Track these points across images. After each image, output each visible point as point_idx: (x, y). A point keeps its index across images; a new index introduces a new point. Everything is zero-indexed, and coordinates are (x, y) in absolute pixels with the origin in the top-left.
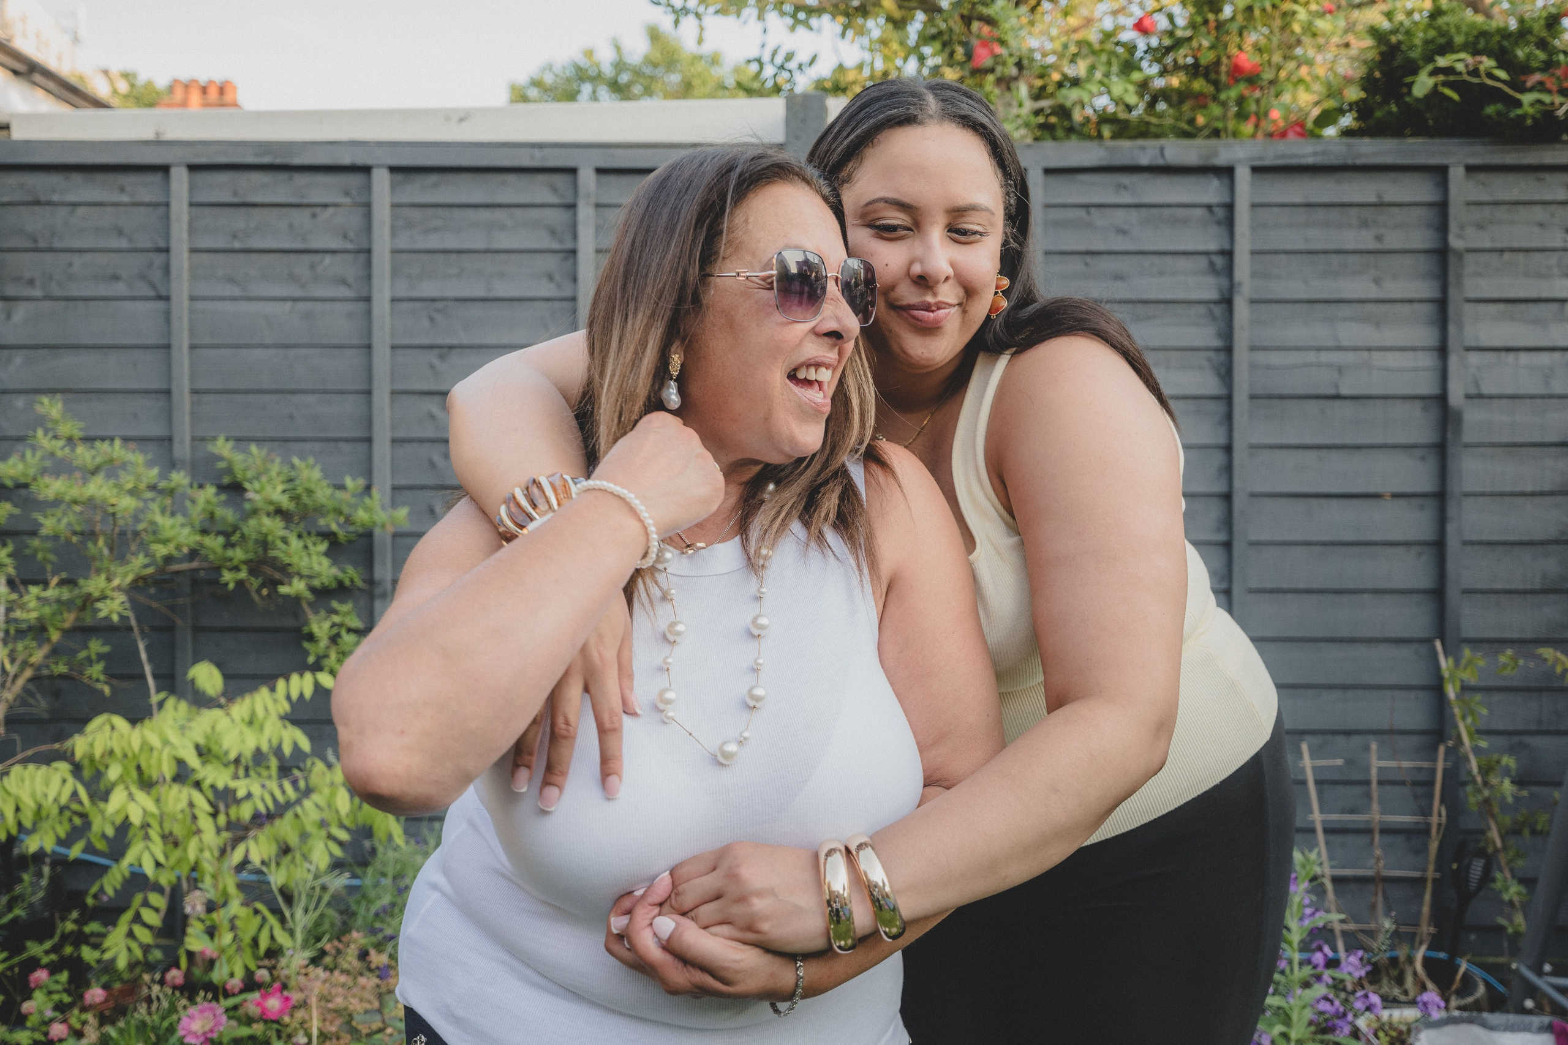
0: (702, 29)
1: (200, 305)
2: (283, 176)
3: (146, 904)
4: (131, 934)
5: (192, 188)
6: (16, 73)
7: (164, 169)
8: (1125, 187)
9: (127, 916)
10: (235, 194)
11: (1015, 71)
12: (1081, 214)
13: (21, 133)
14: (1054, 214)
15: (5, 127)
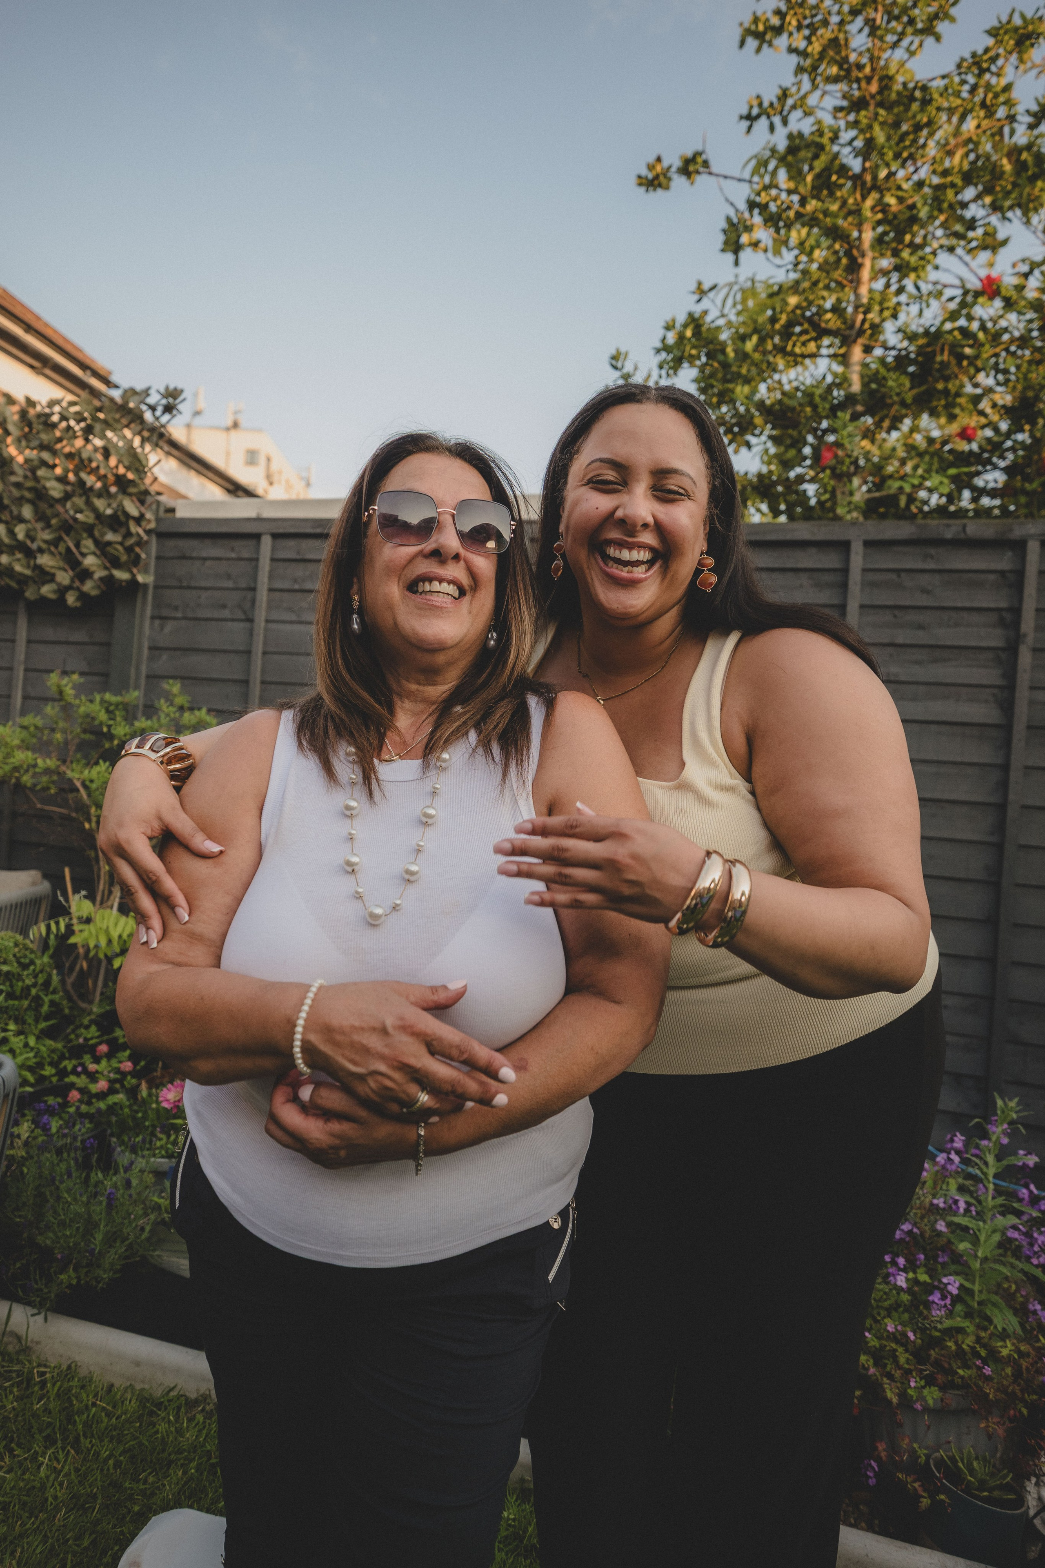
1: (272, 626)
5: (273, 549)
7: (257, 537)
8: (932, 557)
10: (298, 553)
11: (852, 469)
12: (893, 576)
13: (180, 514)
14: (871, 577)
15: (172, 510)
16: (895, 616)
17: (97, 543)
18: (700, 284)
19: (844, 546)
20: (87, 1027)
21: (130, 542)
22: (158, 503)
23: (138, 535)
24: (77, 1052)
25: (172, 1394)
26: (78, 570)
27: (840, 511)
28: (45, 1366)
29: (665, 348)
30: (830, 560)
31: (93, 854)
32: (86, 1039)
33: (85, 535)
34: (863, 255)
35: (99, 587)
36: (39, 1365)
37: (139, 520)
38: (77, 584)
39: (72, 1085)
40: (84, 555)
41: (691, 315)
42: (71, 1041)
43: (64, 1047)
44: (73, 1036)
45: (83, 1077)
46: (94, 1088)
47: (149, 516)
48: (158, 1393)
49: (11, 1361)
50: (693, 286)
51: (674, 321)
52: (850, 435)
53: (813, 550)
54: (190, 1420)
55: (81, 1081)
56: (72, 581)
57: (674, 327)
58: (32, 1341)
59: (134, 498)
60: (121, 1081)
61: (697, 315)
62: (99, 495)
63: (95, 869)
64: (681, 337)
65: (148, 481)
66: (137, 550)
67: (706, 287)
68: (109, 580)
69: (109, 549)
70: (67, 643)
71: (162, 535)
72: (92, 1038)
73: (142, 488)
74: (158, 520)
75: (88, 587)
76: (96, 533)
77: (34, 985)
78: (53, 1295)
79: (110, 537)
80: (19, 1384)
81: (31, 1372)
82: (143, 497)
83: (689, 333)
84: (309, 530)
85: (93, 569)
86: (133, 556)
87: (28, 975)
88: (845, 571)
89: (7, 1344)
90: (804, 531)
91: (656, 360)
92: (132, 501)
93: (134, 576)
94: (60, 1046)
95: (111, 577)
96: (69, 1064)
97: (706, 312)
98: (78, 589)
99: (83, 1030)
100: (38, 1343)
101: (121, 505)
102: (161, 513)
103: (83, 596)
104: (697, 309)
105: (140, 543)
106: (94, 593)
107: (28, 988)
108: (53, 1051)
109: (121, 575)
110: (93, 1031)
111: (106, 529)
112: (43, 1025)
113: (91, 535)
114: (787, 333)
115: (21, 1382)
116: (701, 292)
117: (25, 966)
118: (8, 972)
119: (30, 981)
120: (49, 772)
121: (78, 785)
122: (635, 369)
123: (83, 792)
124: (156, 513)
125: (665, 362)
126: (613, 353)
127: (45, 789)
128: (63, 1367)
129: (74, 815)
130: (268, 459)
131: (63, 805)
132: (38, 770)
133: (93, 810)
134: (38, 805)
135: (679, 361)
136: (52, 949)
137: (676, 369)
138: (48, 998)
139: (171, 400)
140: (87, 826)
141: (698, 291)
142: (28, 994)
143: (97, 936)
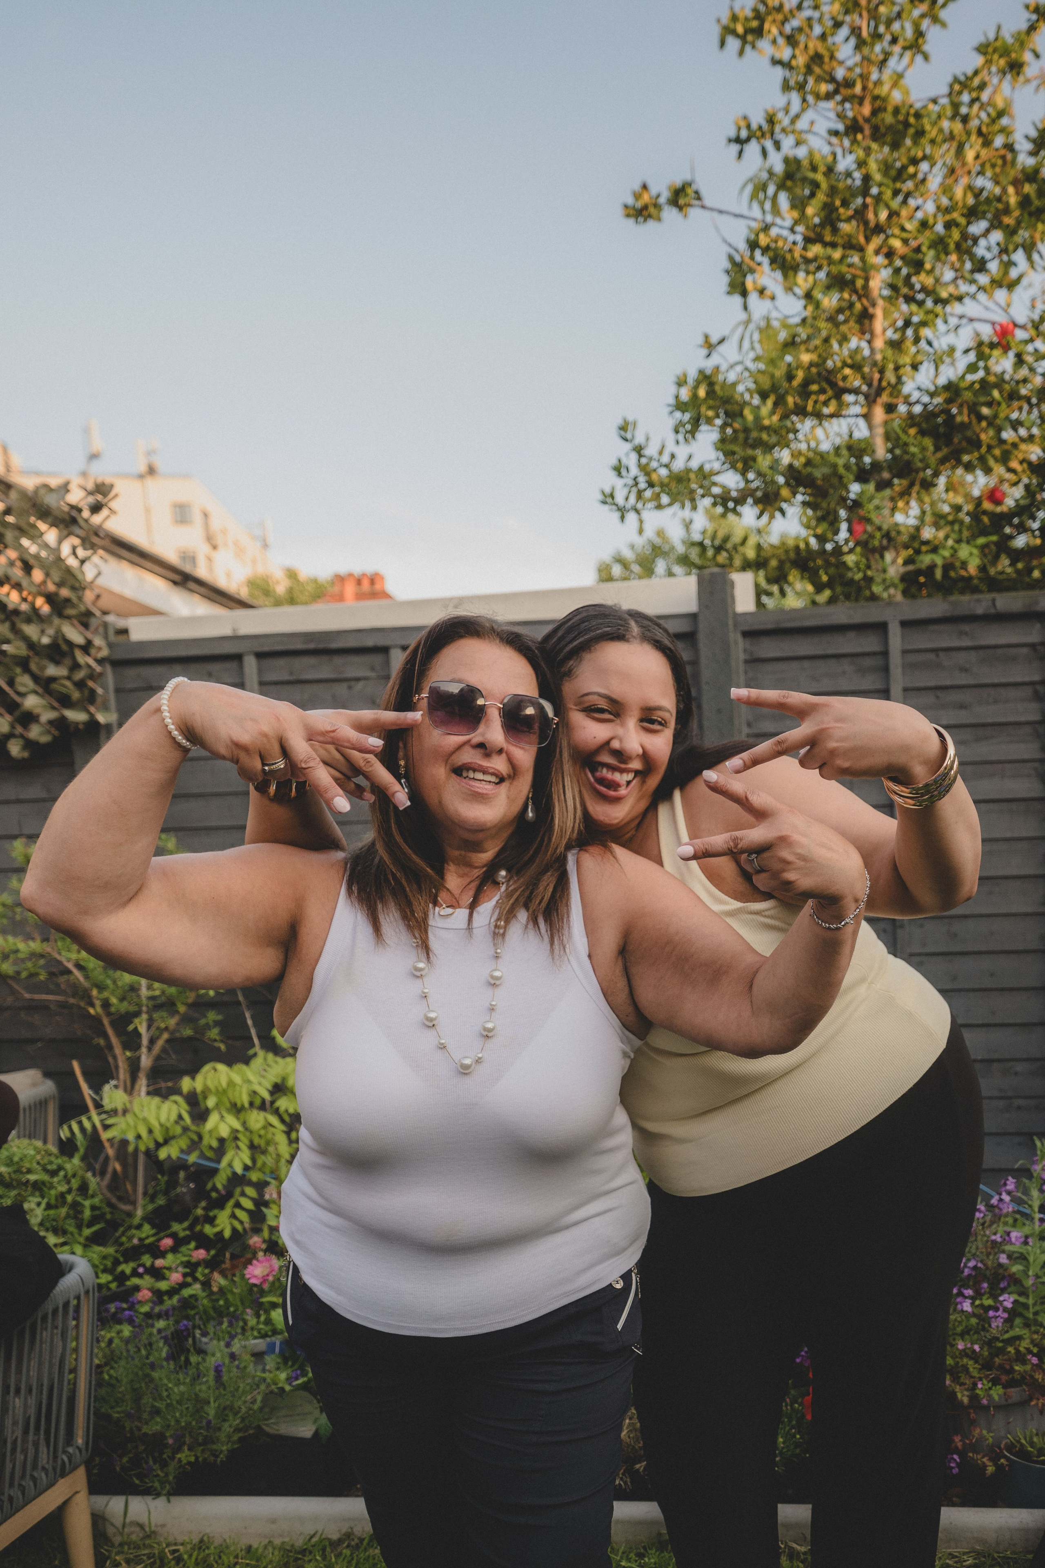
0: (641, 522)
2: (325, 658)
3: (243, 1194)
4: (233, 1216)
5: (260, 671)
6: (175, 583)
7: (238, 658)
8: (966, 634)
9: (231, 1203)
10: (291, 674)
12: (932, 656)
13: (136, 635)
14: (911, 658)
15: (125, 632)
16: (938, 698)
17: (36, 678)
18: (707, 337)
19: (881, 628)
20: (139, 1227)
21: (80, 675)
22: (105, 625)
23: (89, 666)
24: (133, 1254)
25: (314, 1540)
26: (17, 713)
27: (876, 589)
28: (176, 1544)
29: (680, 406)
30: (869, 643)
31: (102, 1042)
32: (141, 1240)
33: (18, 670)
34: (874, 305)
35: (49, 732)
36: (168, 1545)
37: (86, 648)
38: (19, 730)
39: (137, 1288)
40: (22, 695)
41: (701, 372)
42: (122, 1244)
43: (116, 1252)
44: (124, 1239)
45: (147, 1277)
46: (163, 1285)
47: (98, 641)
48: (299, 1543)
49: (137, 1547)
50: (700, 340)
51: (685, 375)
52: (877, 508)
53: (852, 635)
54: (338, 1556)
55: (146, 1281)
56: (13, 727)
57: (686, 382)
58: (156, 1526)
59: (76, 622)
60: (192, 1274)
61: (708, 372)
62: (29, 621)
63: (110, 1059)
64: (695, 396)
65: (89, 596)
66: (91, 684)
67: (714, 340)
68: (61, 724)
69: (54, 686)
70: (19, 801)
71: (117, 664)
72: (147, 1237)
73: (82, 608)
74: (110, 645)
75: (35, 732)
76: (33, 667)
77: (69, 1191)
78: (170, 1478)
79: (52, 670)
80: (152, 1565)
81: (162, 1552)
82: (85, 619)
83: (702, 393)
84: (300, 646)
85: (36, 711)
86: (86, 692)
87: (59, 1182)
88: (885, 654)
89: (129, 1535)
90: (842, 614)
91: (670, 423)
92: (73, 625)
93: (92, 715)
94: (111, 1250)
95: (63, 719)
96: (127, 1268)
97: (717, 368)
98: (22, 736)
99: (134, 1231)
100: (163, 1526)
101: (59, 631)
102: (112, 637)
103: (29, 744)
104: (709, 365)
105: (92, 676)
106: (45, 739)
107: (62, 1196)
108: (105, 1257)
109: (76, 716)
110: (147, 1229)
111: (45, 662)
112: (87, 1232)
113: (26, 669)
114: (804, 391)
115: (154, 1562)
116: (710, 346)
117: (53, 1173)
118: (36, 1182)
119: (63, 1188)
120: (33, 955)
121: (70, 966)
122: (648, 439)
123: (76, 972)
124: (106, 637)
125: (681, 424)
126: (620, 422)
127: (32, 975)
128: (196, 1540)
129: (72, 1001)
130: (206, 515)
131: (58, 991)
132: (21, 956)
133: (95, 992)
134: (27, 996)
135: (696, 422)
136: (82, 1150)
137: (693, 432)
138: (87, 1203)
139: (99, 497)
140: (92, 1011)
141: (707, 345)
142: (64, 1202)
143: (136, 1127)
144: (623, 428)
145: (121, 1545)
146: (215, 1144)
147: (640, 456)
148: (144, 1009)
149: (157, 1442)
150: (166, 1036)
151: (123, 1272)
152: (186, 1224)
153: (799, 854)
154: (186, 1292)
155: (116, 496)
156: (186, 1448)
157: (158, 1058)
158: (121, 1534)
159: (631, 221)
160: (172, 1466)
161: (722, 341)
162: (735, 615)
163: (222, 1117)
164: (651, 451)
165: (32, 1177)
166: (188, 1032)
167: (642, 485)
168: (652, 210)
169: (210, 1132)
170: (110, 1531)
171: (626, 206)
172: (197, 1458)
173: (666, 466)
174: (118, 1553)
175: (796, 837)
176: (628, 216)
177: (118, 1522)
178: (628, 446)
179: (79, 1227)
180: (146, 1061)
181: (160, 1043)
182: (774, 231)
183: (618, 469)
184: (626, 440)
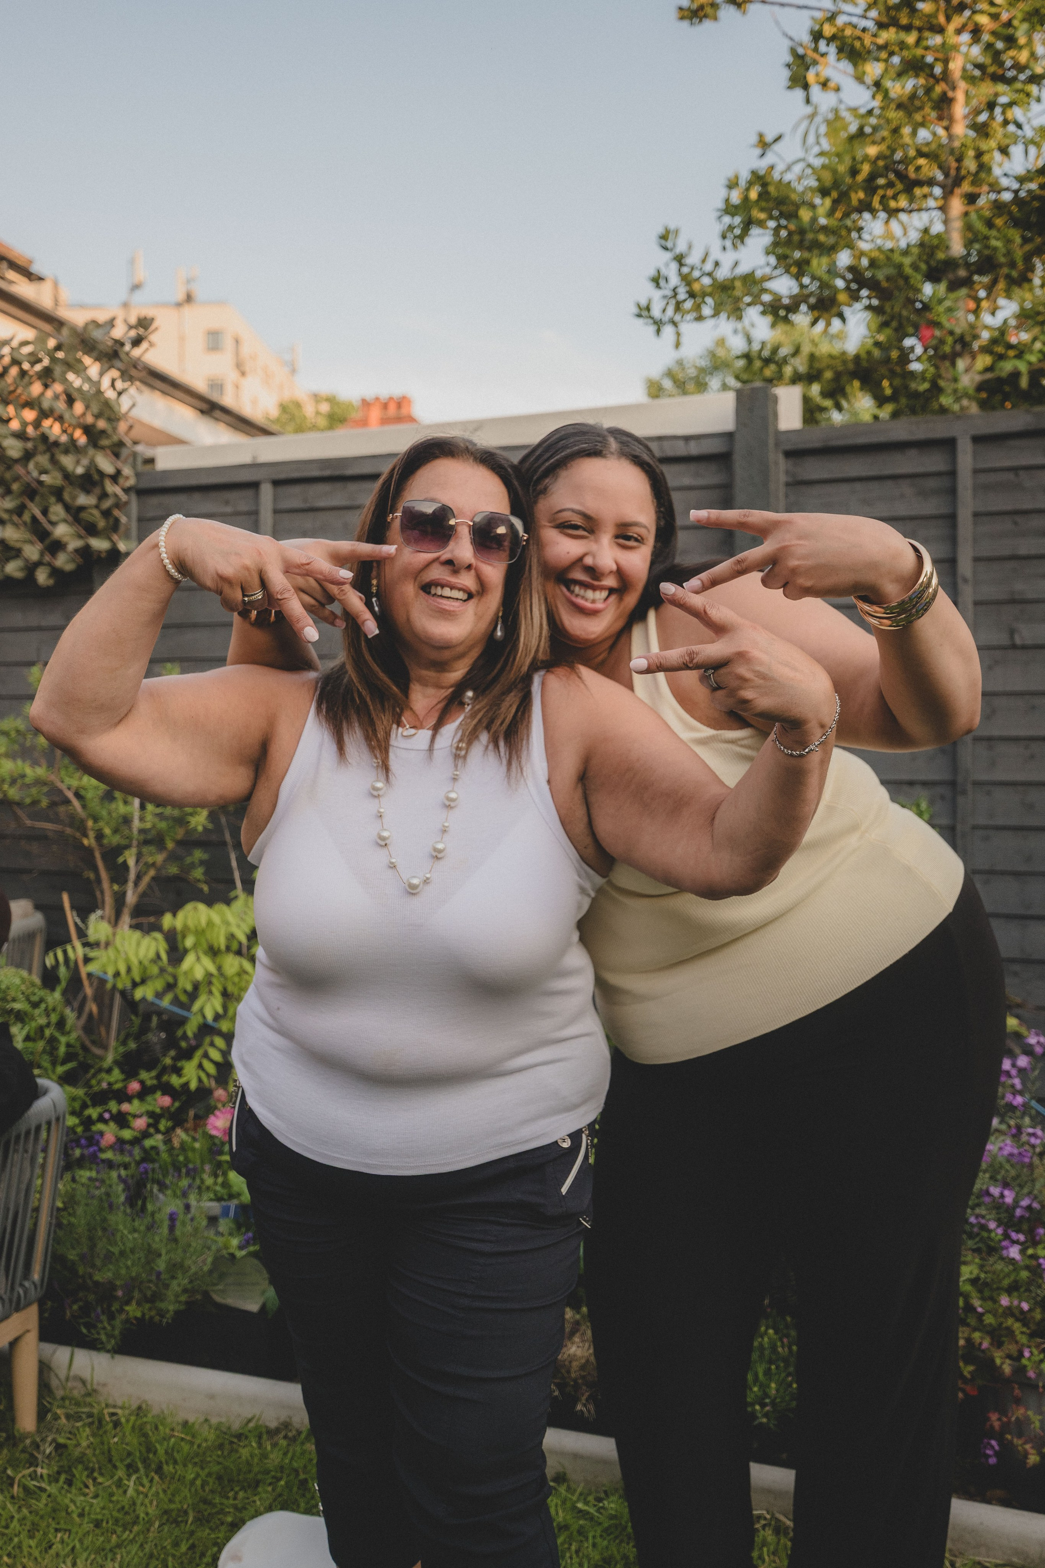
0: (678, 334)
2: (339, 485)
3: (212, 1044)
4: (200, 1066)
5: (275, 499)
6: (202, 412)
7: (254, 486)
9: (199, 1053)
10: (305, 501)
11: (958, 347)
12: (1010, 476)
13: (162, 465)
14: (983, 478)
15: (151, 461)
16: (1016, 523)
17: (67, 508)
18: (761, 136)
19: (949, 444)
20: (109, 1071)
21: (107, 504)
22: (135, 455)
23: (116, 495)
24: (100, 1098)
25: (251, 1425)
26: (47, 542)
27: (945, 400)
28: (115, 1407)
29: (730, 209)
30: (934, 462)
31: (92, 876)
32: (110, 1084)
33: (53, 500)
34: (954, 88)
35: (73, 560)
36: (107, 1406)
37: (115, 477)
38: (47, 558)
39: (102, 1134)
40: (54, 524)
41: (754, 173)
42: (91, 1087)
43: (85, 1094)
44: (93, 1082)
45: (112, 1124)
46: (127, 1134)
47: (127, 471)
48: (236, 1426)
49: (78, 1404)
50: (754, 139)
51: (737, 177)
52: (950, 310)
53: (913, 453)
54: (273, 1446)
55: (111, 1128)
56: (42, 554)
57: (737, 184)
58: (98, 1384)
59: (109, 452)
60: (155, 1125)
61: (762, 173)
62: (66, 452)
63: (98, 894)
64: (746, 199)
65: (122, 427)
66: (116, 513)
67: (769, 138)
68: (85, 552)
69: (83, 515)
70: (40, 629)
71: (142, 492)
72: (116, 1082)
73: (115, 438)
74: (138, 475)
75: (62, 561)
76: (66, 496)
77: (48, 1025)
78: (117, 1332)
79: (83, 500)
80: (91, 1424)
81: (101, 1412)
82: (117, 450)
83: (753, 195)
84: (316, 473)
85: (65, 539)
86: (111, 521)
87: (40, 1015)
88: (952, 474)
89: (71, 1389)
90: (902, 430)
91: (717, 228)
92: (106, 455)
93: (114, 544)
94: (80, 1092)
95: (87, 547)
96: (93, 1112)
97: (772, 167)
98: (49, 564)
99: (104, 1075)
100: (104, 1385)
101: (92, 462)
102: (140, 467)
103: (55, 572)
104: (762, 165)
105: (118, 505)
106: (69, 567)
107: (41, 1029)
108: (74, 1099)
109: (100, 544)
110: (117, 1074)
111: (77, 491)
112: (60, 1070)
113: (60, 499)
114: (870, 186)
115: (92, 1423)
116: (764, 145)
117: (35, 1005)
118: (19, 1011)
119: (42, 1021)
120: (39, 782)
121: (70, 795)
122: (690, 247)
123: (76, 803)
124: (134, 466)
125: (731, 228)
126: (661, 230)
127: (35, 803)
128: (134, 1406)
129: (68, 831)
130: (237, 342)
131: (56, 820)
132: (27, 780)
133: (90, 823)
134: (28, 823)
135: (748, 224)
136: (64, 984)
137: (742, 238)
138: (63, 1040)
139: (141, 331)
140: (86, 842)
141: (760, 145)
142: (42, 1036)
143: (116, 962)
144: (664, 237)
145: (63, 1399)
146: (189, 988)
147: (681, 265)
148: (135, 843)
149: (106, 1293)
150: (152, 873)
151: (89, 1117)
152: (154, 1073)
153: (758, 671)
154: (148, 1143)
155: (156, 329)
156: (134, 1303)
157: (143, 895)
158: (64, 1388)
159: (685, 24)
160: (117, 1323)
161: (778, 139)
162: (778, 433)
163: (198, 959)
164: (693, 259)
165: (17, 1006)
166: (173, 870)
167: (682, 295)
168: (708, 10)
169: (186, 973)
170: (54, 1383)
171: (681, 9)
172: (144, 1315)
173: (710, 274)
174: (58, 1407)
175: (755, 653)
176: (682, 18)
177: (62, 1374)
178: (668, 255)
179: (54, 1064)
180: (131, 898)
181: (146, 880)
182: (841, 20)
183: (657, 280)
184: (666, 248)
